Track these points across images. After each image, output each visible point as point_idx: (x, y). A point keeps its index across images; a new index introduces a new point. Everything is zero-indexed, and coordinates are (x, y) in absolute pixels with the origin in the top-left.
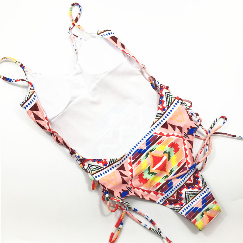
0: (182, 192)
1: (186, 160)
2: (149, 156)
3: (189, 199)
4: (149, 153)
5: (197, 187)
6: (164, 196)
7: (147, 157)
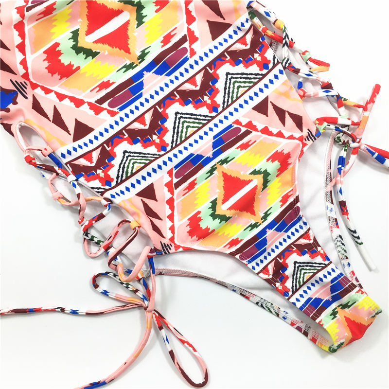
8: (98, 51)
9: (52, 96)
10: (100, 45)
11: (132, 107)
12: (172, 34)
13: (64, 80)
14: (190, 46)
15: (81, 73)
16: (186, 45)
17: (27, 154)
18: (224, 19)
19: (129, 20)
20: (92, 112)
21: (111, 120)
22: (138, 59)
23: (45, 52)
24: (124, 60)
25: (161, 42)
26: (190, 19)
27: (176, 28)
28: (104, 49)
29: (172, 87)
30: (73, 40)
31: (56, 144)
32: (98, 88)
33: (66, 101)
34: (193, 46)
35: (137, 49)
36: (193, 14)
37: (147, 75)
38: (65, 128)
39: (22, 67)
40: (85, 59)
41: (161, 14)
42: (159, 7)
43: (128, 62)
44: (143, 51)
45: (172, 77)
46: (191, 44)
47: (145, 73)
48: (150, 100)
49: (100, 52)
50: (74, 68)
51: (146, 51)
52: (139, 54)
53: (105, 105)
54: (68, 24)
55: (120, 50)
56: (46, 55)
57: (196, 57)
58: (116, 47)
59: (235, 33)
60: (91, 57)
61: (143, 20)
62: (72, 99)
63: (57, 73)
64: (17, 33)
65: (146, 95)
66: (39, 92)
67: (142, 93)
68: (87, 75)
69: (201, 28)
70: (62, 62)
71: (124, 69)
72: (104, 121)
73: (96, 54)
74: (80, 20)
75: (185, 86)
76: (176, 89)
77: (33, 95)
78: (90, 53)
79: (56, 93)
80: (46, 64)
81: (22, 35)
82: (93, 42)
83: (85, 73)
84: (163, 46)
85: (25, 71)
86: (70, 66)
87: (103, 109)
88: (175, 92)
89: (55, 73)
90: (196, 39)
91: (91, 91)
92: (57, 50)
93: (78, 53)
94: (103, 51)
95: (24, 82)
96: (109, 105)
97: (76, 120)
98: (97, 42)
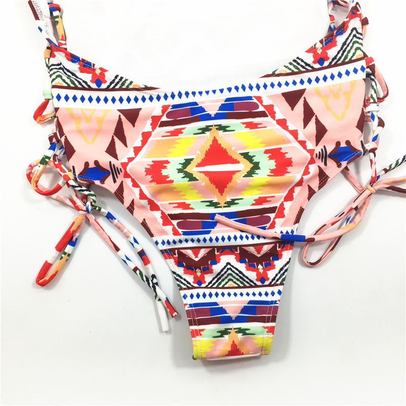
0: (222, 257)
1: (282, 205)
2: (208, 133)
3: (223, 283)
4: (214, 128)
5: (261, 271)
6: (177, 238)
7: (203, 133)
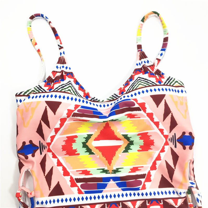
8: (94, 153)
9: (55, 161)
10: (97, 151)
11: (92, 195)
12: (139, 168)
13: (67, 156)
14: (144, 182)
15: (78, 157)
16: (143, 180)
17: (19, 192)
18: (172, 182)
19: (121, 146)
20: (69, 184)
21: (77, 195)
22: (112, 171)
23: (67, 137)
24: (105, 166)
25: (130, 169)
26: (153, 167)
27: (143, 167)
28: (98, 154)
29: (121, 199)
30: (85, 139)
31: (38, 194)
32: (81, 172)
33: (60, 168)
34: (146, 183)
35: (115, 165)
36: (157, 166)
37: (112, 182)
38: (49, 184)
39: (50, 139)
40: (85, 152)
41: (139, 154)
42: (141, 149)
43: (106, 169)
44: (118, 169)
45: (124, 193)
46: (146, 181)
47: (111, 180)
48: (105, 198)
49: (95, 154)
50: (76, 153)
51: (119, 170)
52: (115, 169)
53: (79, 184)
54: (89, 129)
55: (106, 160)
56: (67, 139)
57: (144, 192)
58: (105, 157)
59: (174, 192)
60: (89, 153)
61: (128, 151)
62: (64, 169)
63: (66, 151)
64: (60, 123)
65: (104, 194)
66: (50, 155)
67: (103, 191)
68: (81, 161)
69: (156, 176)
70: (72, 146)
71: (102, 171)
72: (73, 193)
73: (93, 153)
74: (96, 130)
75: (128, 203)
76: (122, 202)
77: (46, 154)
78: (89, 151)
79: (58, 160)
80: (64, 143)
81: (61, 125)
82: (95, 147)
83: (80, 159)
84: (130, 172)
85: (50, 142)
86: (75, 151)
87: (77, 186)
88: (121, 203)
89: (65, 151)
90: (150, 180)
91: (77, 171)
92: (74, 139)
93: (83, 147)
94: (97, 155)
95: (46, 146)
96: (81, 186)
97: (59, 182)
98: (97, 148)
